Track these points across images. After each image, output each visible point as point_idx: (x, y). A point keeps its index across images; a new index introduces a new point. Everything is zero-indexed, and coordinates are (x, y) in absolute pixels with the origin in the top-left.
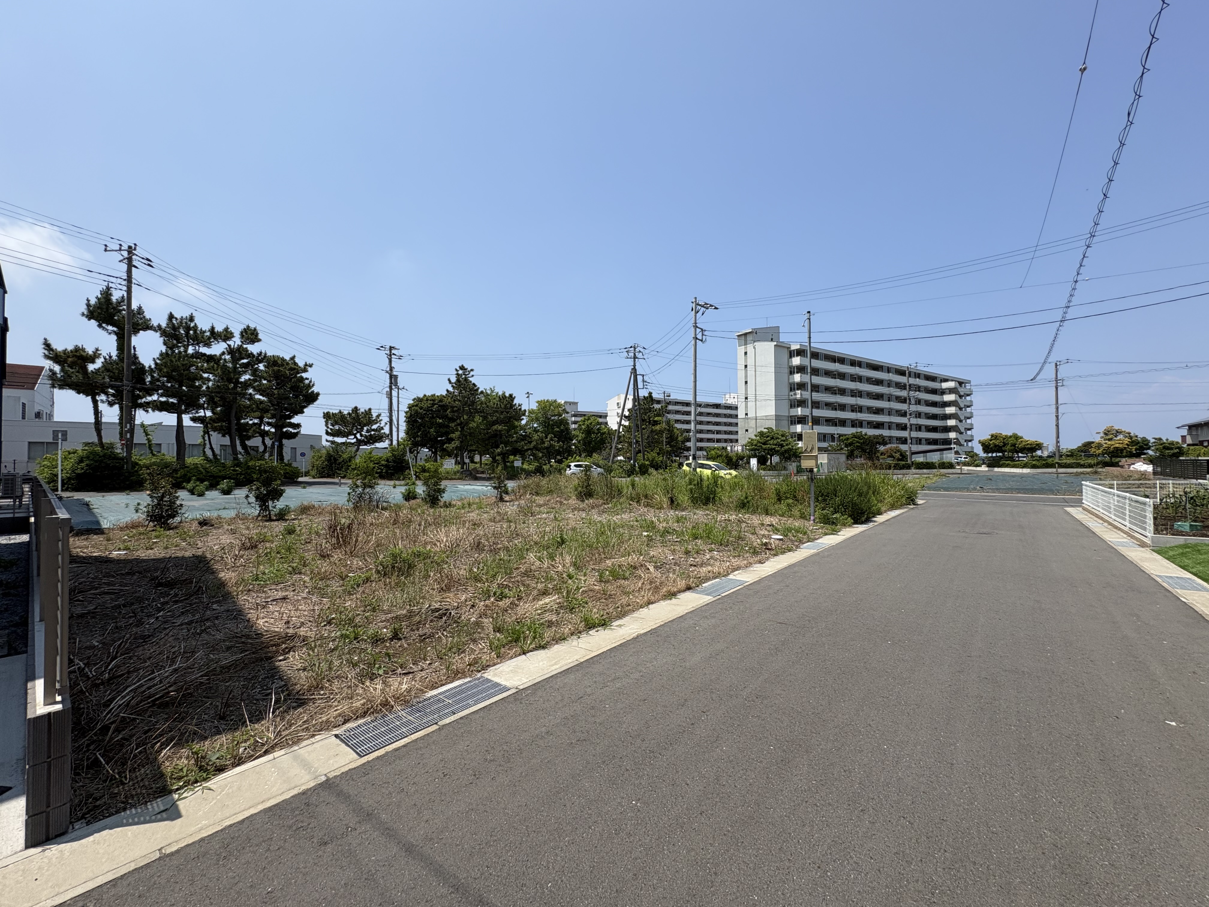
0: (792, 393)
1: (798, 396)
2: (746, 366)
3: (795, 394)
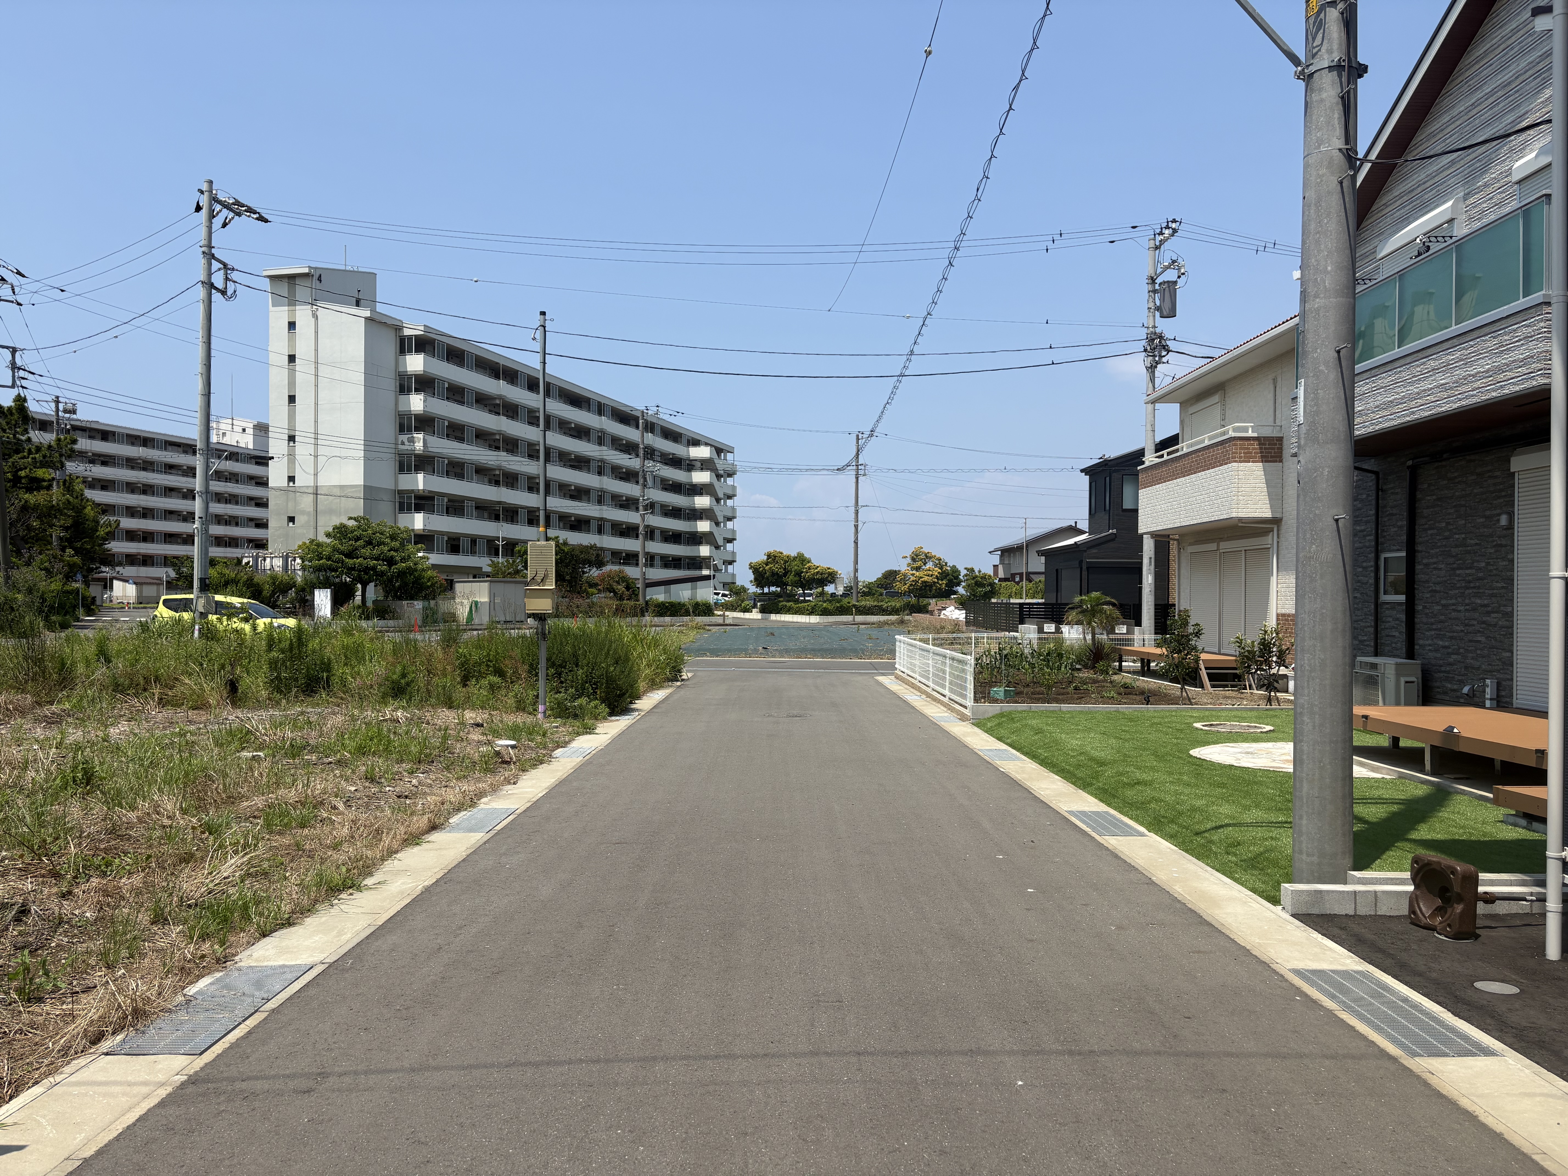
0: (404, 438)
1: (419, 446)
2: (292, 358)
3: (412, 441)
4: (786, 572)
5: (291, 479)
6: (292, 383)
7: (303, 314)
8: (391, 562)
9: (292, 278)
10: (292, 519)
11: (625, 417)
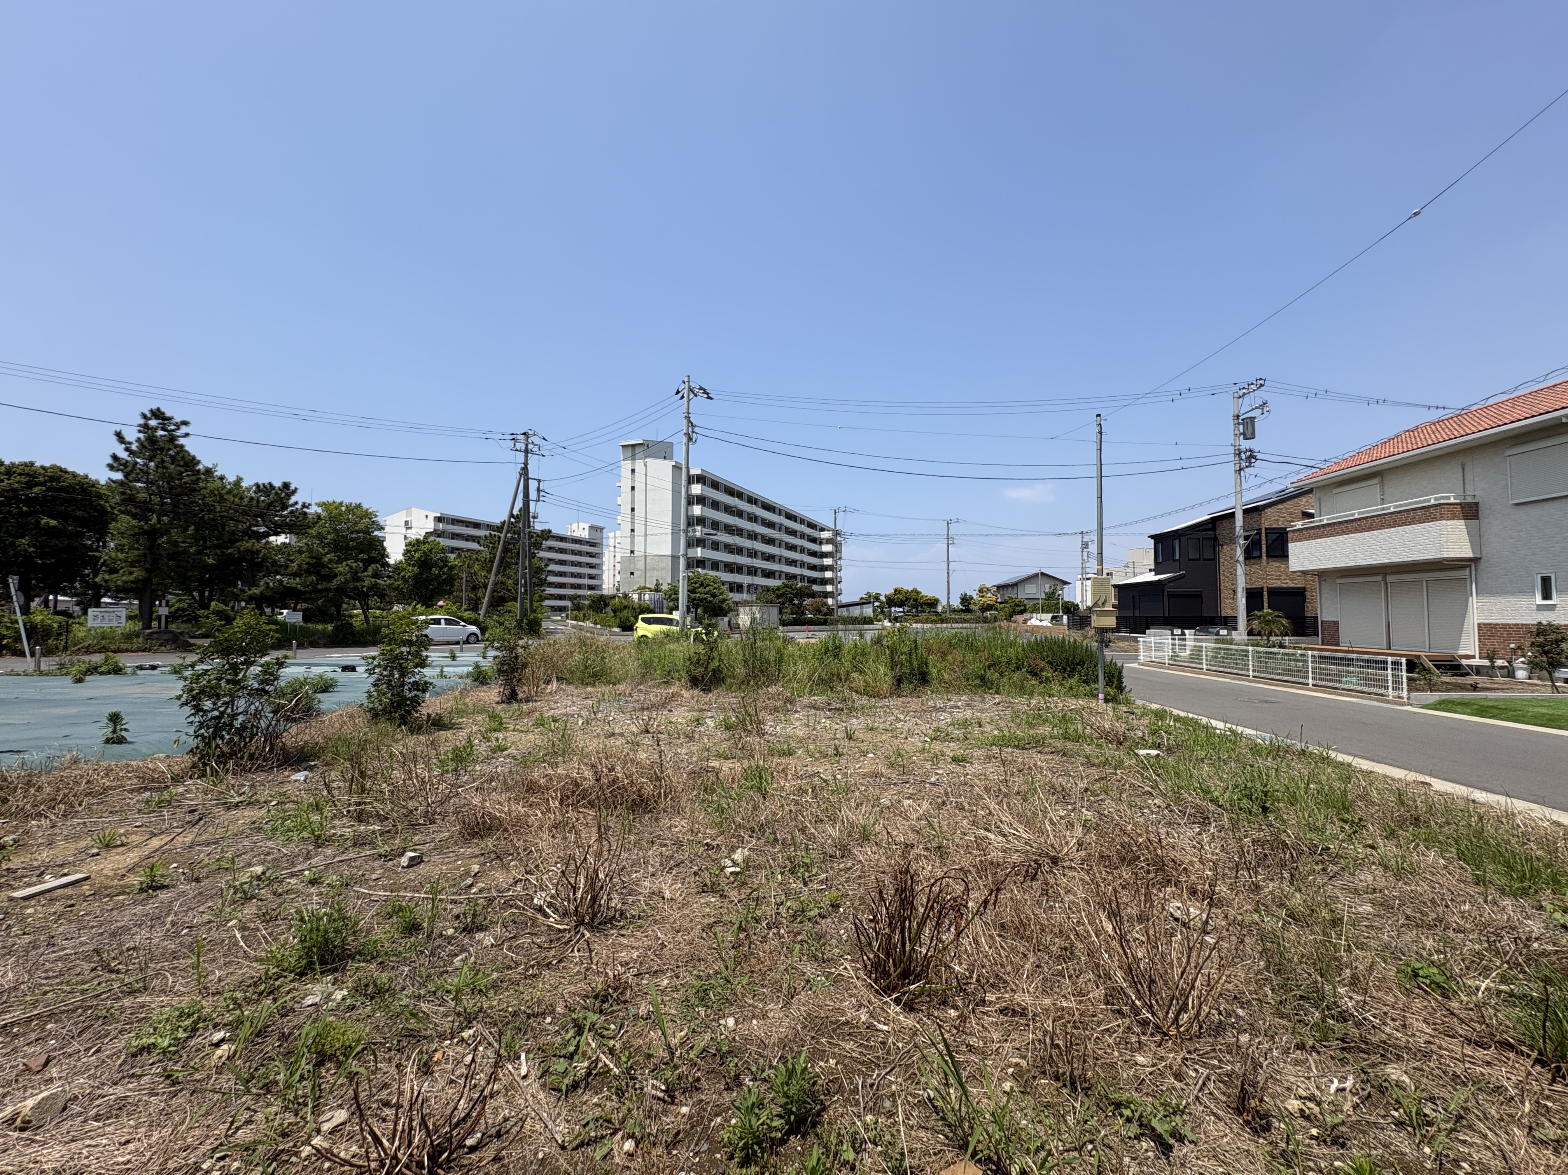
0: (690, 529)
1: (698, 534)
2: (633, 488)
3: (694, 531)
4: (907, 599)
5: (632, 552)
6: (633, 501)
7: (639, 465)
8: (714, 595)
9: (633, 446)
10: (632, 573)
11: (790, 516)
